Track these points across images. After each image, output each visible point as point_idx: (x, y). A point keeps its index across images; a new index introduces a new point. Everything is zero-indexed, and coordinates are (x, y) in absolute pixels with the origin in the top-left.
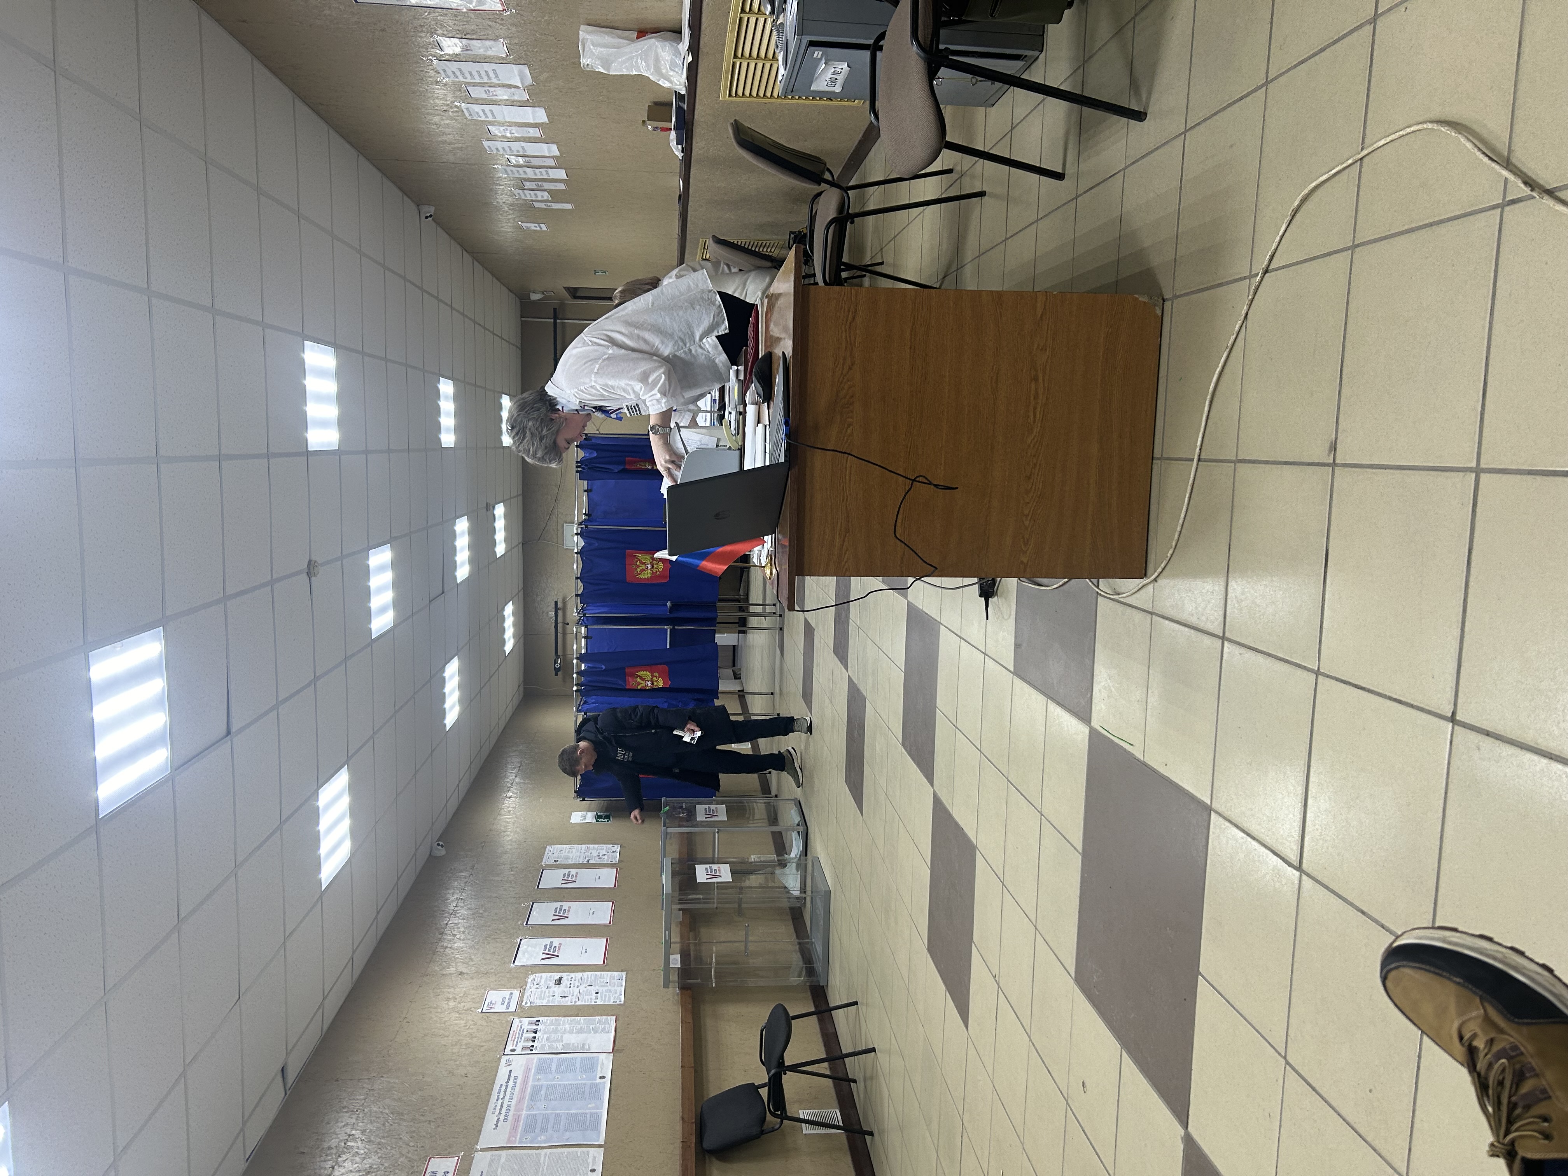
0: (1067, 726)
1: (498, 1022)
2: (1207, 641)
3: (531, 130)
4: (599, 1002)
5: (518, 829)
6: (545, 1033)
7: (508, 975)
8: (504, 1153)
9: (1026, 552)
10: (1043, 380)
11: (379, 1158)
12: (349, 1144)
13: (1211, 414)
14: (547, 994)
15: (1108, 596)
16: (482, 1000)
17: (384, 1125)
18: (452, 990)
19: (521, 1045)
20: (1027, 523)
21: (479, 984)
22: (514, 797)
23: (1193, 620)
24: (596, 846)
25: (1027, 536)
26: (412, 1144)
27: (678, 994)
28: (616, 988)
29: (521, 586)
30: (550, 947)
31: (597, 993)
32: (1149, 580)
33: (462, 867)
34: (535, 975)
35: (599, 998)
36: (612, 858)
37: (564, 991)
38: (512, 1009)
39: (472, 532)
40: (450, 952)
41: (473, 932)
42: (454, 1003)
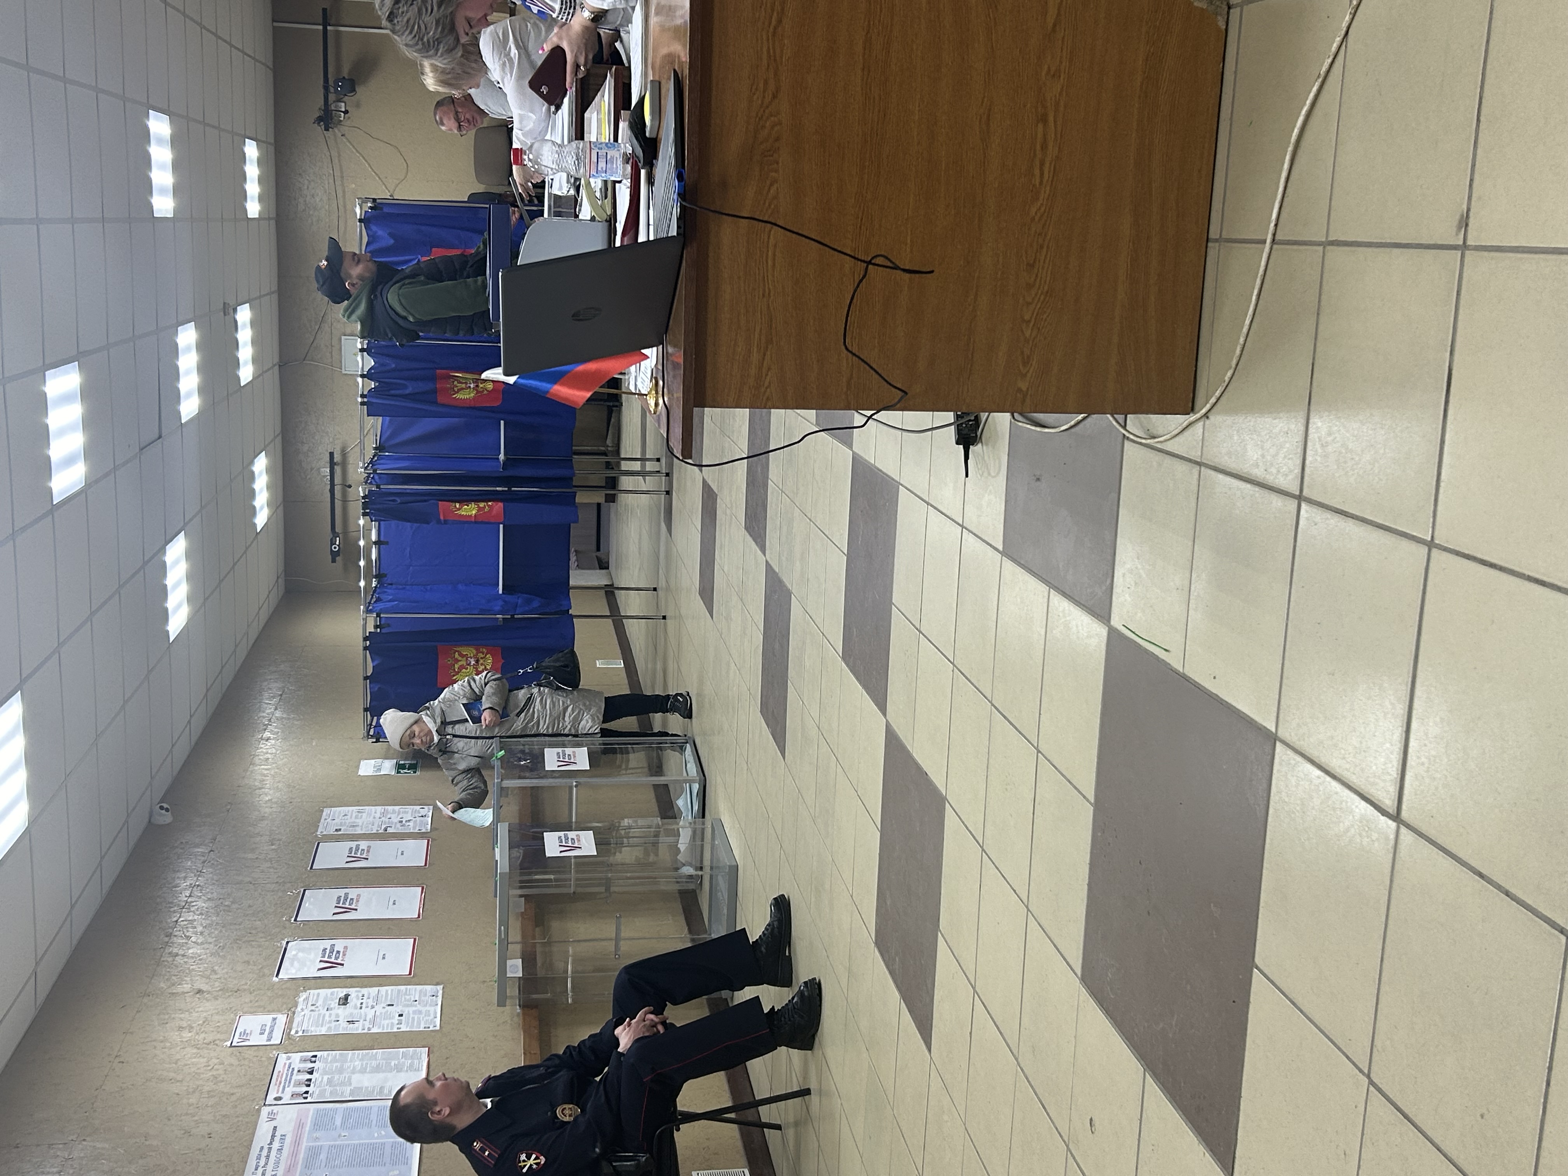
0: (1077, 626)
1: (255, 1059)
2: (1277, 501)
4: (404, 1028)
5: (280, 785)
6: (325, 1073)
7: (269, 993)
9: (1025, 375)
10: (1055, 122)
13: (1293, 173)
14: (327, 1018)
15: (1140, 440)
16: (230, 1028)
18: (186, 1015)
19: (289, 1090)
20: (1028, 334)
21: (226, 1006)
22: (274, 739)
23: (1258, 473)
24: (397, 808)
25: (1027, 351)
27: (518, 1015)
28: (428, 1008)
29: (278, 430)
30: (332, 952)
31: (401, 1015)
32: (1198, 415)
33: (197, 841)
34: (308, 991)
35: (403, 1022)
36: (421, 825)
37: (351, 1014)
38: (276, 1040)
39: (202, 346)
40: (182, 962)
41: (216, 932)
42: (190, 1034)
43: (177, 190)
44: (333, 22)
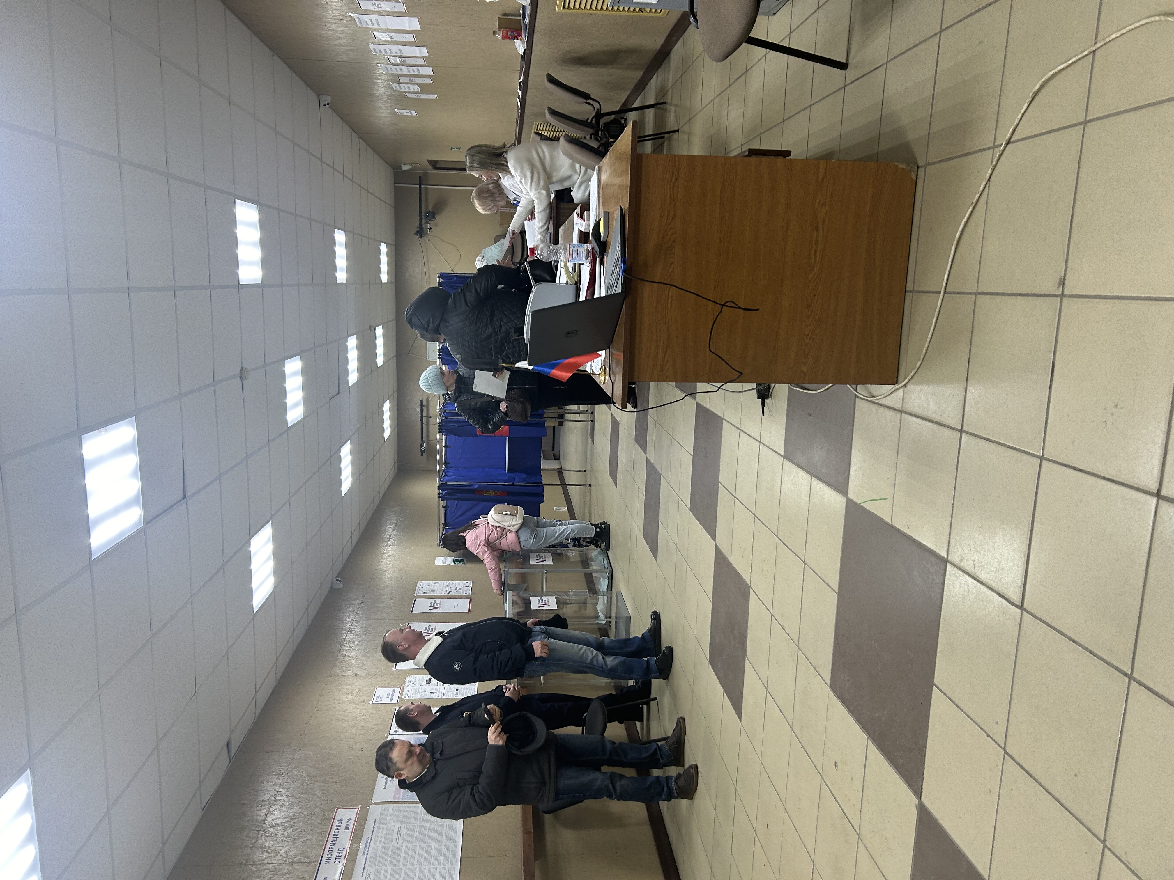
0: (828, 497)
1: (384, 710)
2: (947, 432)
3: (407, 36)
5: (396, 569)
7: (391, 676)
8: (392, 806)
9: (805, 364)
11: (300, 808)
12: (278, 798)
13: (956, 256)
14: (420, 690)
15: (865, 398)
16: (372, 694)
17: (303, 784)
18: (350, 687)
21: (370, 683)
23: (936, 417)
24: (454, 582)
26: (323, 798)
29: (395, 389)
32: (900, 386)
33: (355, 597)
34: (410, 676)
35: (458, 693)
36: (466, 591)
37: (433, 688)
38: (395, 701)
39: (359, 348)
40: (348, 659)
42: (352, 697)
43: (348, 270)
44: (424, 183)
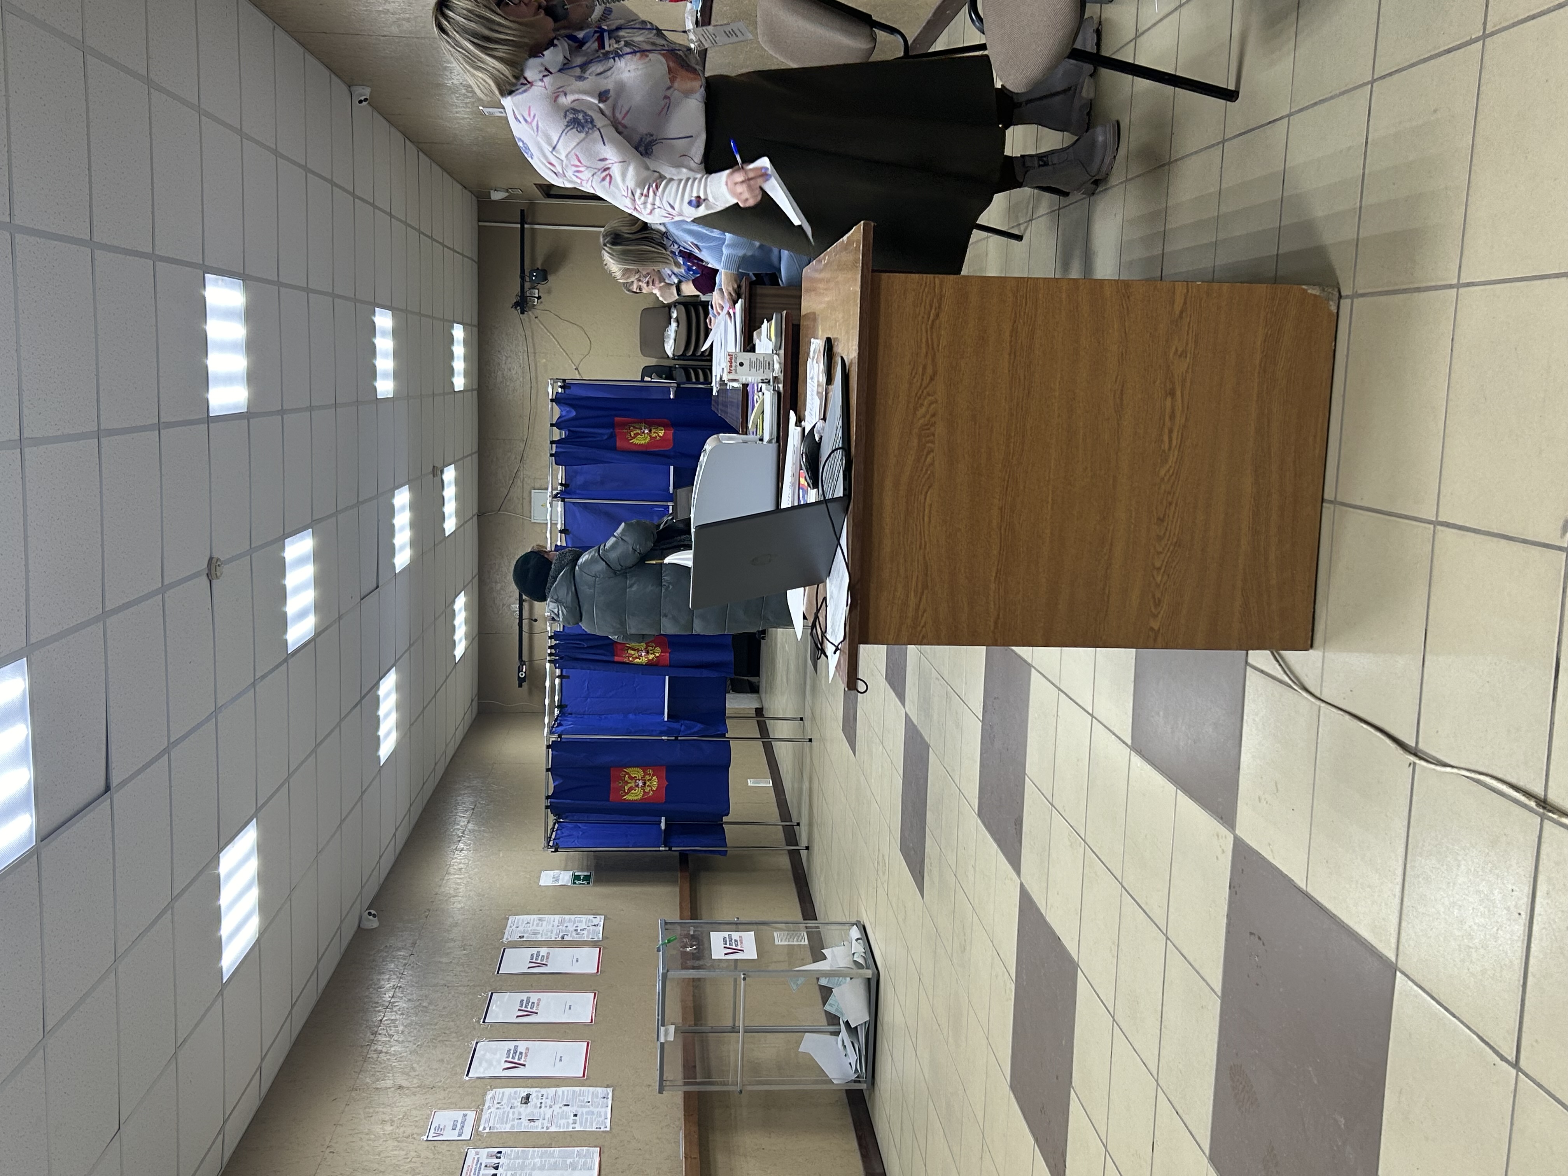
1: (448, 1153)
4: (578, 1128)
5: (472, 893)
6: (509, 1169)
7: (460, 1091)
9: (1157, 616)
14: (510, 1115)
18: (388, 1110)
20: (1159, 579)
21: (423, 1102)
22: (467, 850)
24: (573, 917)
25: (1158, 595)
28: (599, 1109)
29: (476, 571)
30: (515, 1053)
31: (575, 1115)
32: (1317, 652)
33: (400, 945)
34: (495, 1090)
35: (578, 1122)
36: (593, 934)
37: (532, 1113)
38: (466, 1135)
39: (414, 506)
40: (385, 1059)
41: (415, 1031)
42: (391, 1128)
43: (397, 375)
44: (529, 221)
